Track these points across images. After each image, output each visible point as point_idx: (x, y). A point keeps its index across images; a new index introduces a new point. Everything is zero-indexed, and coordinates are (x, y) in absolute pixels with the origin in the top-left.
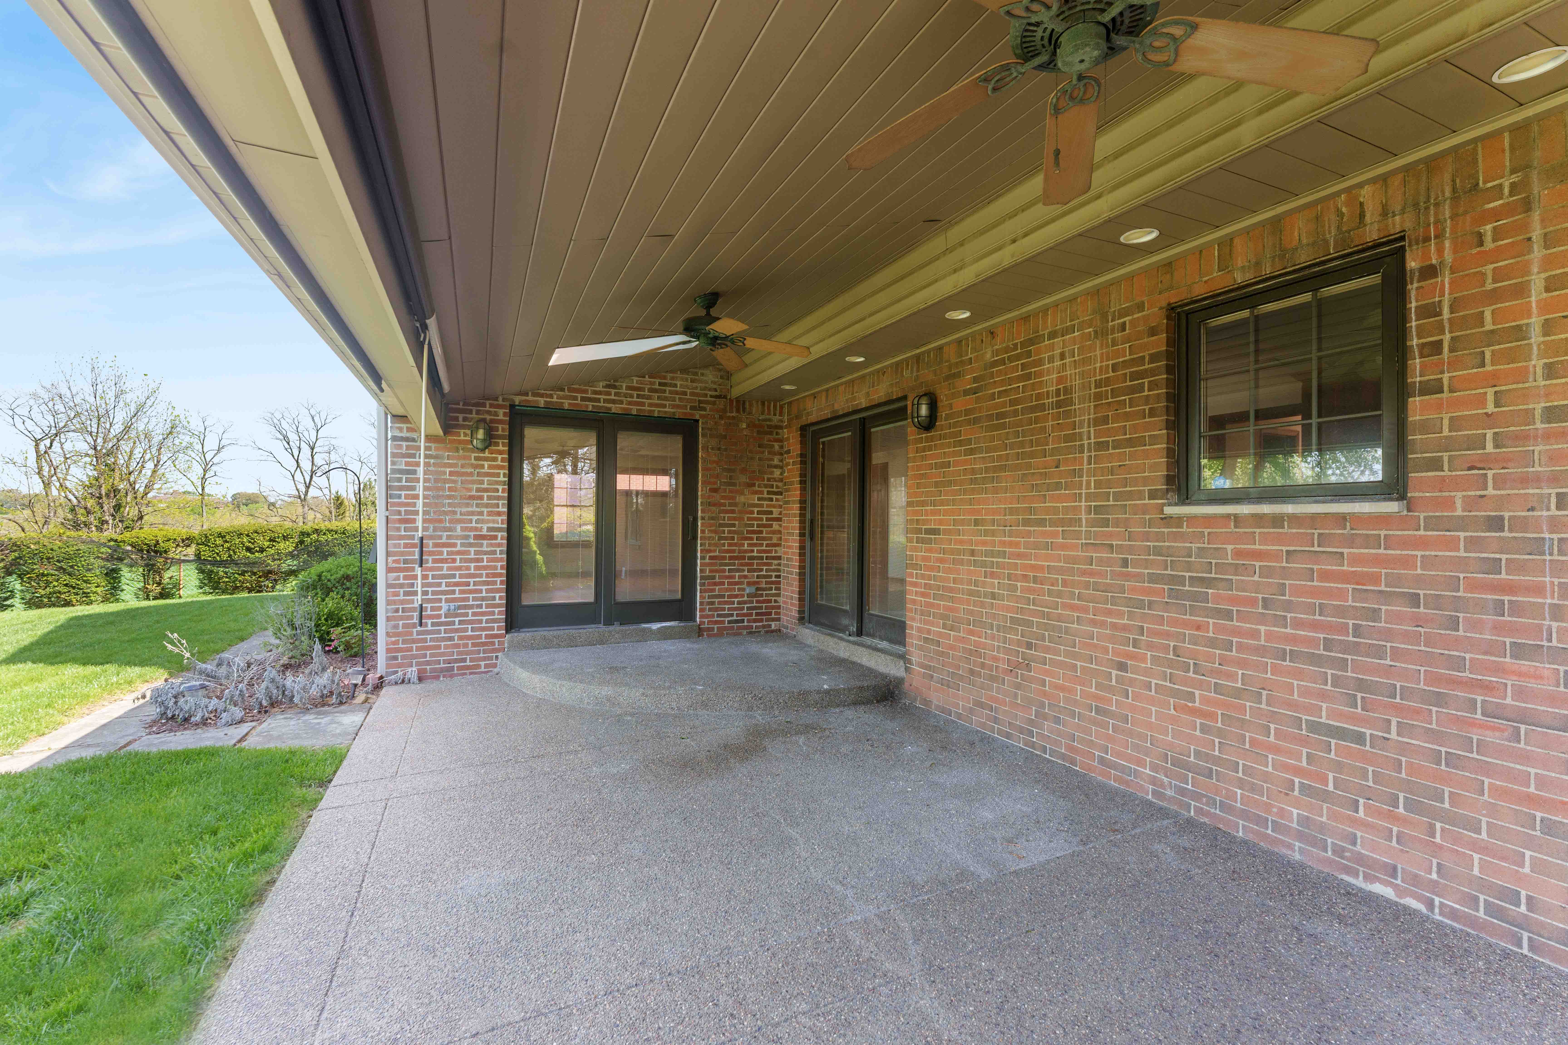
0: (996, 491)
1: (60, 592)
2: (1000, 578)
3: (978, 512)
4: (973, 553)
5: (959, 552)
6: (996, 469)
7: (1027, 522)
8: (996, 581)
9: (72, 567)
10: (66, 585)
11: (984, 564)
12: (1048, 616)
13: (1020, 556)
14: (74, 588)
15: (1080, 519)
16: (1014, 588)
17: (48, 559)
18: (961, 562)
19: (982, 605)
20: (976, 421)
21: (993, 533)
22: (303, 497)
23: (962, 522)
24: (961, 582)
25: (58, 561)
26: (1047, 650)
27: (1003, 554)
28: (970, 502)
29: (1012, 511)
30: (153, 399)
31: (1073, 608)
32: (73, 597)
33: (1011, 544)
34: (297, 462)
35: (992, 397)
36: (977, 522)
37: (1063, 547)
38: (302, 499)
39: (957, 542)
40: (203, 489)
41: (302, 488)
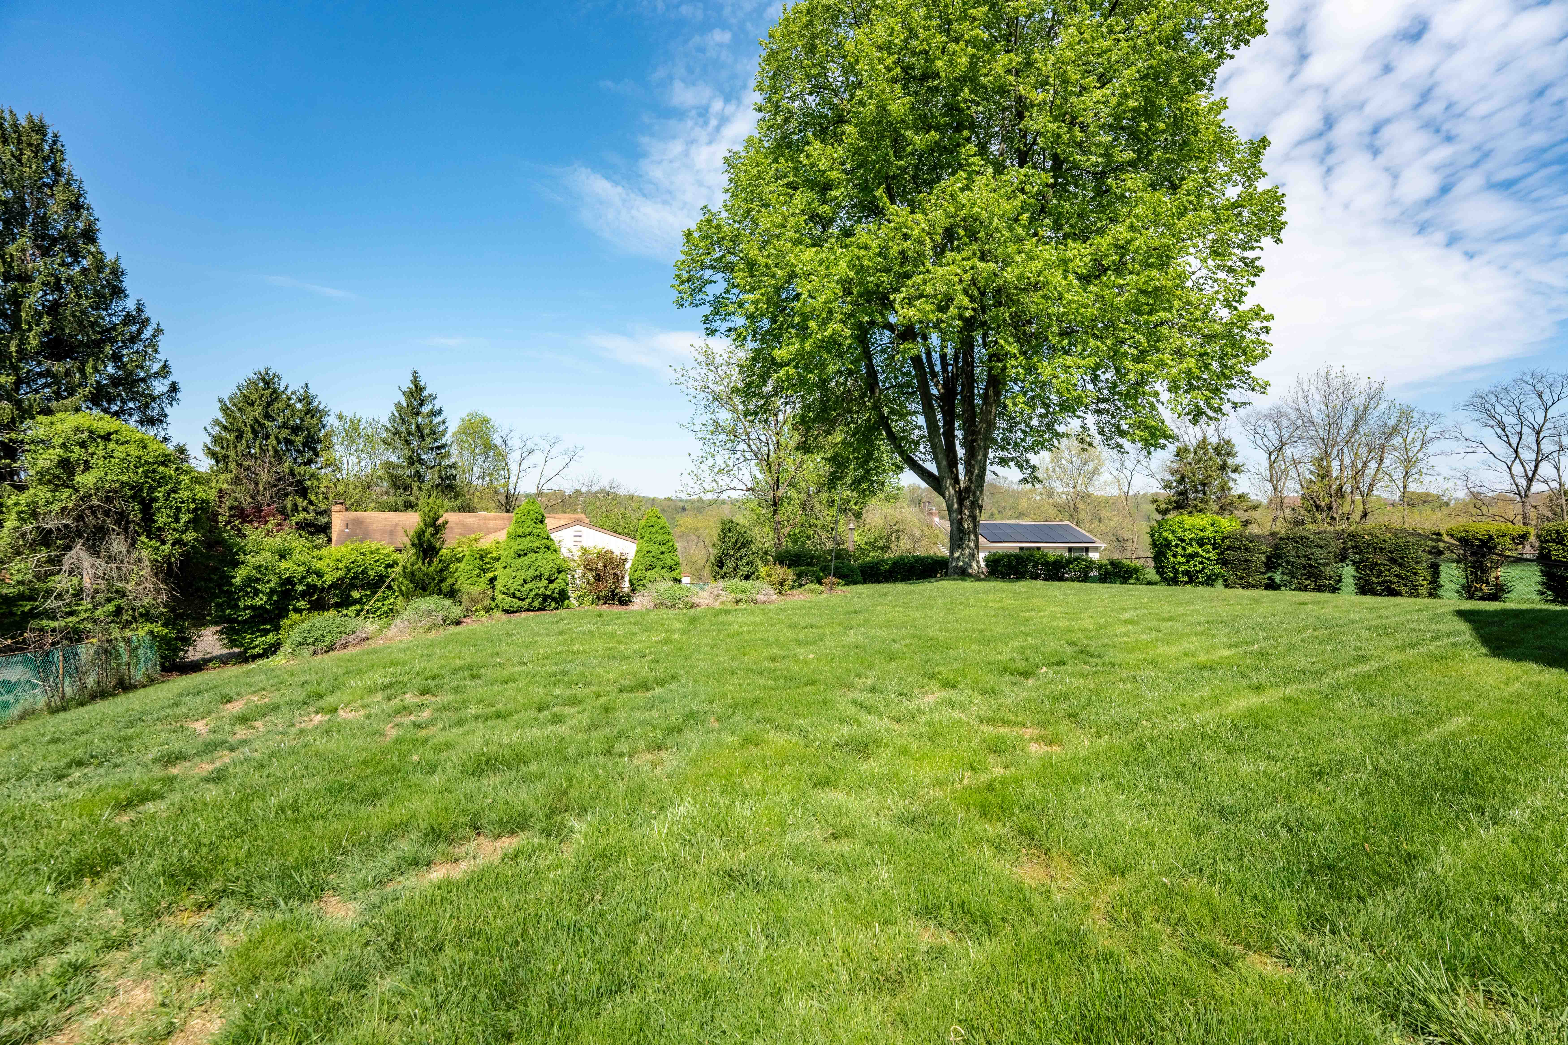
1: (1390, 582)
9: (1402, 558)
10: (1396, 576)
14: (1403, 579)
17: (1381, 549)
22: (1523, 493)
25: (1390, 552)
30: (1377, 399)
32: (1402, 588)
34: (1516, 451)
38: (1524, 495)
40: (1405, 487)
41: (1523, 482)
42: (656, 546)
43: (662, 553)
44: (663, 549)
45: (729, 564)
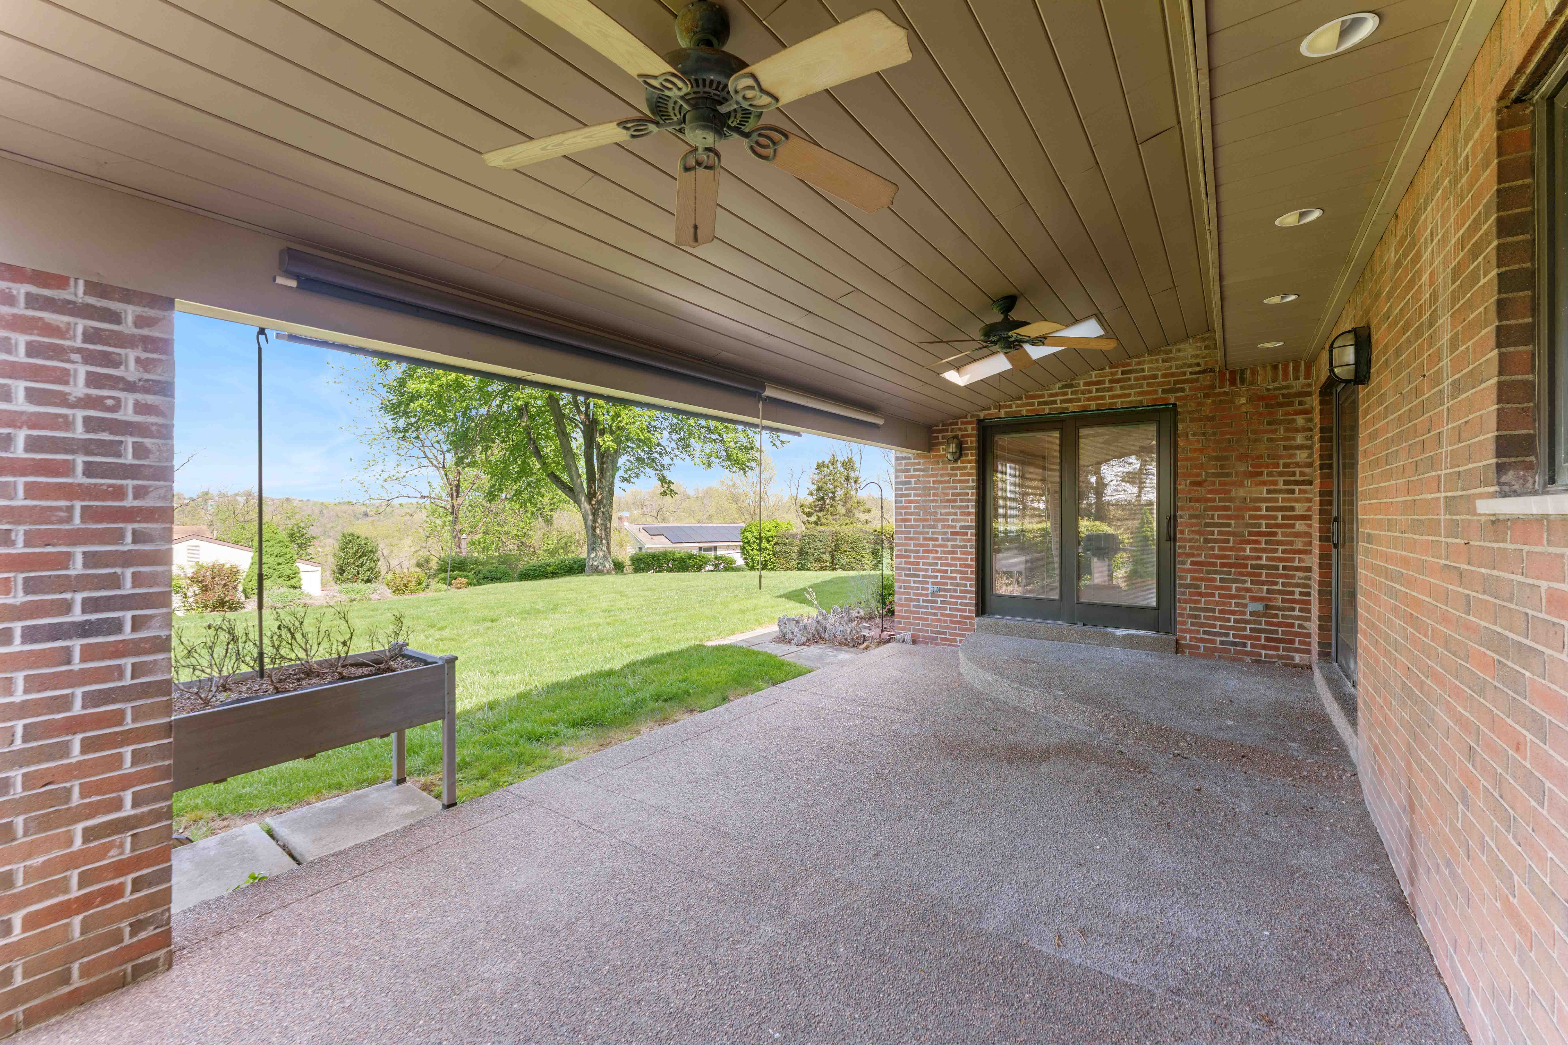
17: (847, 541)
25: (851, 543)
32: (857, 565)
42: (272, 558)
43: (279, 564)
44: (280, 560)
45: (350, 571)
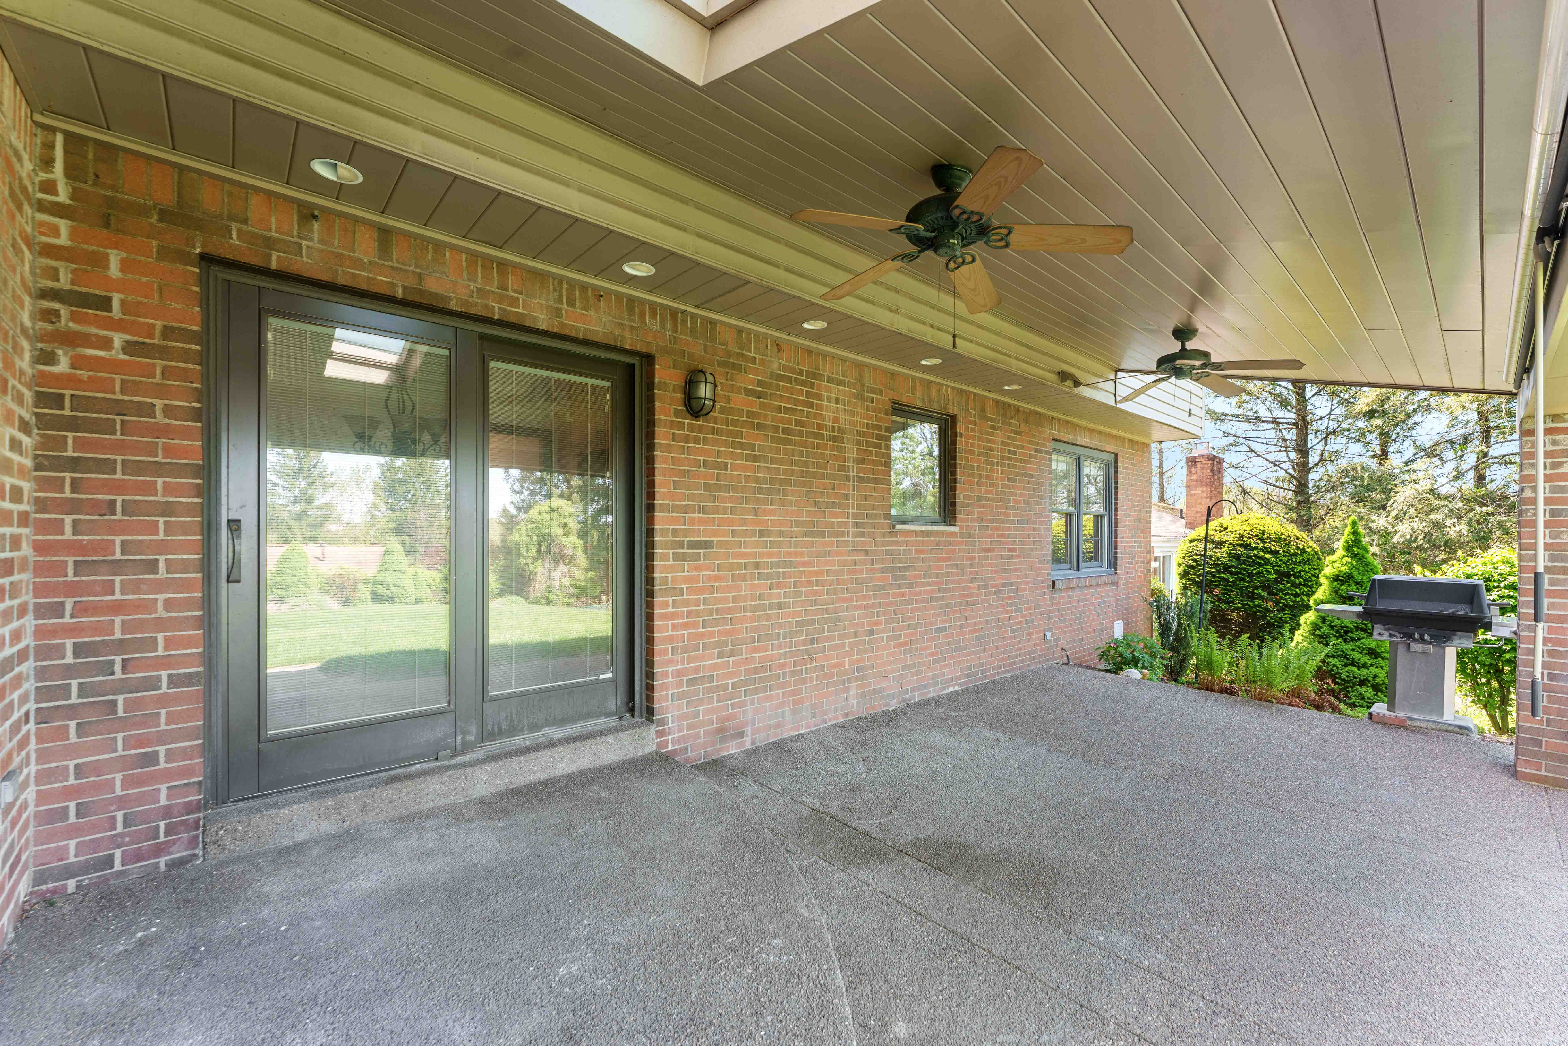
0: (783, 503)
2: (786, 588)
3: (764, 523)
4: (757, 566)
5: (739, 566)
6: (782, 482)
7: (810, 534)
8: (782, 591)
11: (769, 576)
12: (827, 611)
13: (804, 564)
15: (848, 532)
16: (798, 594)
18: (744, 578)
19: (769, 617)
20: (760, 427)
21: (779, 545)
23: (745, 533)
24: (745, 598)
26: (827, 639)
27: (789, 564)
28: (755, 512)
29: (798, 524)
31: (844, 600)
33: (796, 554)
35: (779, 409)
36: (761, 534)
37: (838, 554)
39: (736, 556)
